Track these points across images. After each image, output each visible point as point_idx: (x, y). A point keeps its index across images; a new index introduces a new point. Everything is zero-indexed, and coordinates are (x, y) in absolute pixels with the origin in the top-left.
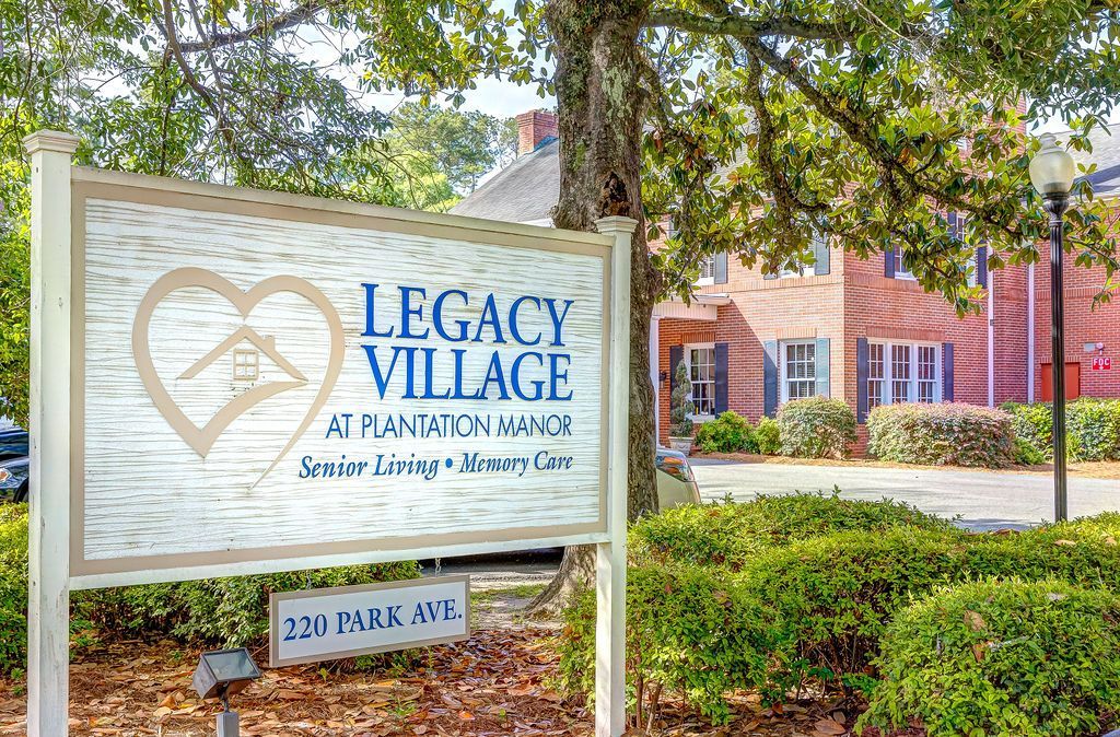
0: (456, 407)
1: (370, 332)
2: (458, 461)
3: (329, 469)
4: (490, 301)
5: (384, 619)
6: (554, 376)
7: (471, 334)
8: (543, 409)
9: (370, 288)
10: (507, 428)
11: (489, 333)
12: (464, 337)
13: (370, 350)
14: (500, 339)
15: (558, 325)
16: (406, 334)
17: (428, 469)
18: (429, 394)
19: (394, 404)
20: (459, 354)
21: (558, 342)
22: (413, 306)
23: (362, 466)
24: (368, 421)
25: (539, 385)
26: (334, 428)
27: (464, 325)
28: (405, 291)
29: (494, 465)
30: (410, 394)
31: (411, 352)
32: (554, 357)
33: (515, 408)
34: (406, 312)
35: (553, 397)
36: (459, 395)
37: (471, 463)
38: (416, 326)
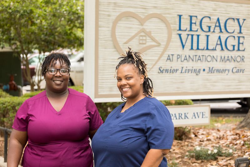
0: (207, 53)
1: (180, 29)
2: (207, 70)
3: (167, 71)
4: (218, 20)
5: (183, 117)
6: (239, 43)
7: (212, 30)
8: (235, 54)
9: (180, 16)
10: (223, 60)
11: (217, 29)
12: (209, 31)
13: (180, 35)
14: (221, 32)
15: (240, 27)
16: (191, 30)
17: (197, 72)
18: (198, 49)
19: (187, 51)
20: (208, 36)
21: (240, 32)
22: (193, 21)
23: (177, 70)
24: (179, 56)
25: (234, 46)
26: (169, 59)
27: (209, 27)
28: (191, 17)
29: (219, 71)
30: (192, 49)
31: (192, 36)
32: (239, 37)
33: (226, 53)
34: (191, 23)
35: (239, 50)
36: (207, 49)
37: (211, 70)
38: (194, 27)
